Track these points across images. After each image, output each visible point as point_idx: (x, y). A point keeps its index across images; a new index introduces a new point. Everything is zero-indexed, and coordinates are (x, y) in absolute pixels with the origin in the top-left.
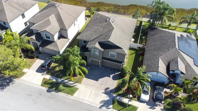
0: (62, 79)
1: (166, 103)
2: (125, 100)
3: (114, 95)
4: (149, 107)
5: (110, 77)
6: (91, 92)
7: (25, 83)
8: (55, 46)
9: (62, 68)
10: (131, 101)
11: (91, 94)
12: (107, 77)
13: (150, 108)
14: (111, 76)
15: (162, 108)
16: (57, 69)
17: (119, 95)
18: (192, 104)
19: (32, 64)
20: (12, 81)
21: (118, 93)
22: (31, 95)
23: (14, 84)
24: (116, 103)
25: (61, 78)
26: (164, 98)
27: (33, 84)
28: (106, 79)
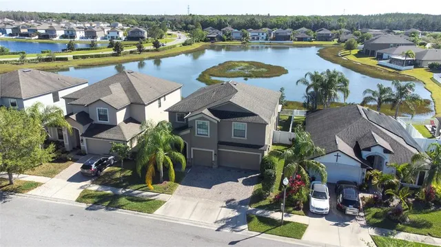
0: (127, 190)
1: (371, 215)
2: (277, 216)
3: (250, 208)
4: (334, 223)
5: (238, 181)
6: (196, 207)
7: (36, 199)
8: (116, 133)
9: (129, 174)
10: (290, 216)
11: (194, 209)
12: (229, 182)
13: (336, 225)
14: (240, 180)
15: (363, 223)
16: (118, 175)
17: (260, 207)
18: (427, 213)
19: (60, 170)
20: (5, 198)
21: (257, 205)
22: (47, 217)
23: (8, 203)
24: (256, 220)
25: (125, 188)
26: (363, 208)
27: (57, 200)
28: (228, 185)
